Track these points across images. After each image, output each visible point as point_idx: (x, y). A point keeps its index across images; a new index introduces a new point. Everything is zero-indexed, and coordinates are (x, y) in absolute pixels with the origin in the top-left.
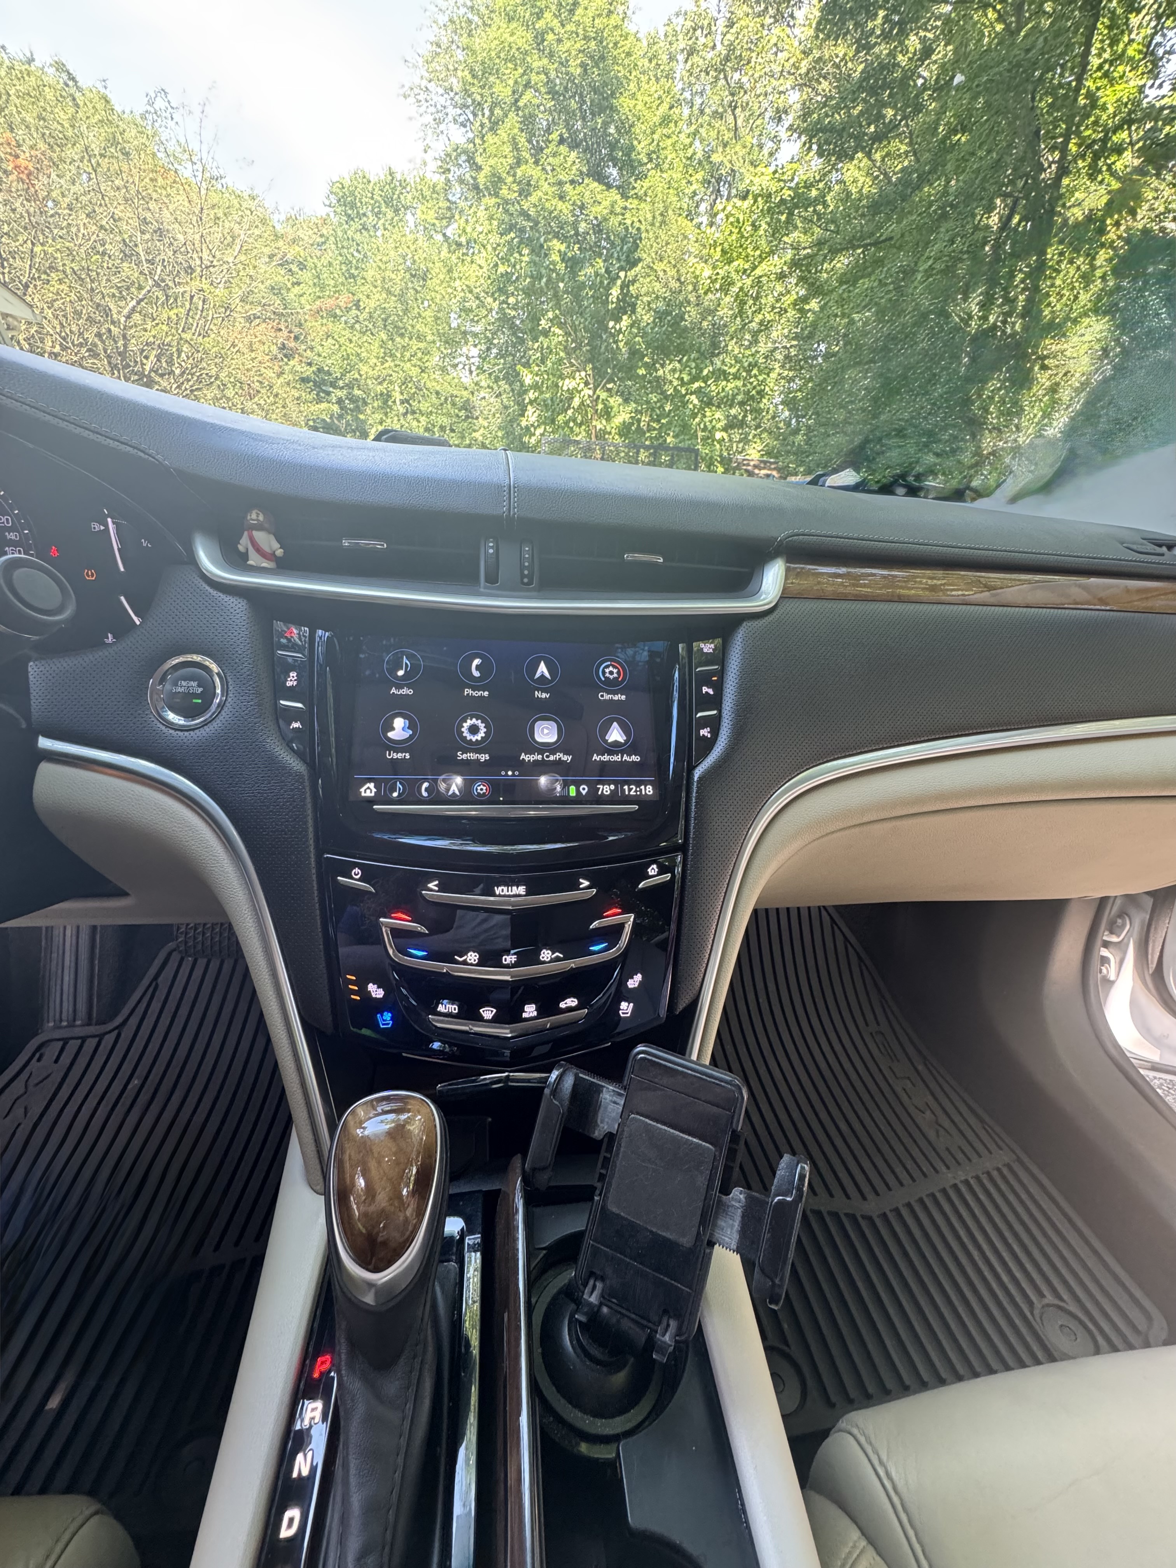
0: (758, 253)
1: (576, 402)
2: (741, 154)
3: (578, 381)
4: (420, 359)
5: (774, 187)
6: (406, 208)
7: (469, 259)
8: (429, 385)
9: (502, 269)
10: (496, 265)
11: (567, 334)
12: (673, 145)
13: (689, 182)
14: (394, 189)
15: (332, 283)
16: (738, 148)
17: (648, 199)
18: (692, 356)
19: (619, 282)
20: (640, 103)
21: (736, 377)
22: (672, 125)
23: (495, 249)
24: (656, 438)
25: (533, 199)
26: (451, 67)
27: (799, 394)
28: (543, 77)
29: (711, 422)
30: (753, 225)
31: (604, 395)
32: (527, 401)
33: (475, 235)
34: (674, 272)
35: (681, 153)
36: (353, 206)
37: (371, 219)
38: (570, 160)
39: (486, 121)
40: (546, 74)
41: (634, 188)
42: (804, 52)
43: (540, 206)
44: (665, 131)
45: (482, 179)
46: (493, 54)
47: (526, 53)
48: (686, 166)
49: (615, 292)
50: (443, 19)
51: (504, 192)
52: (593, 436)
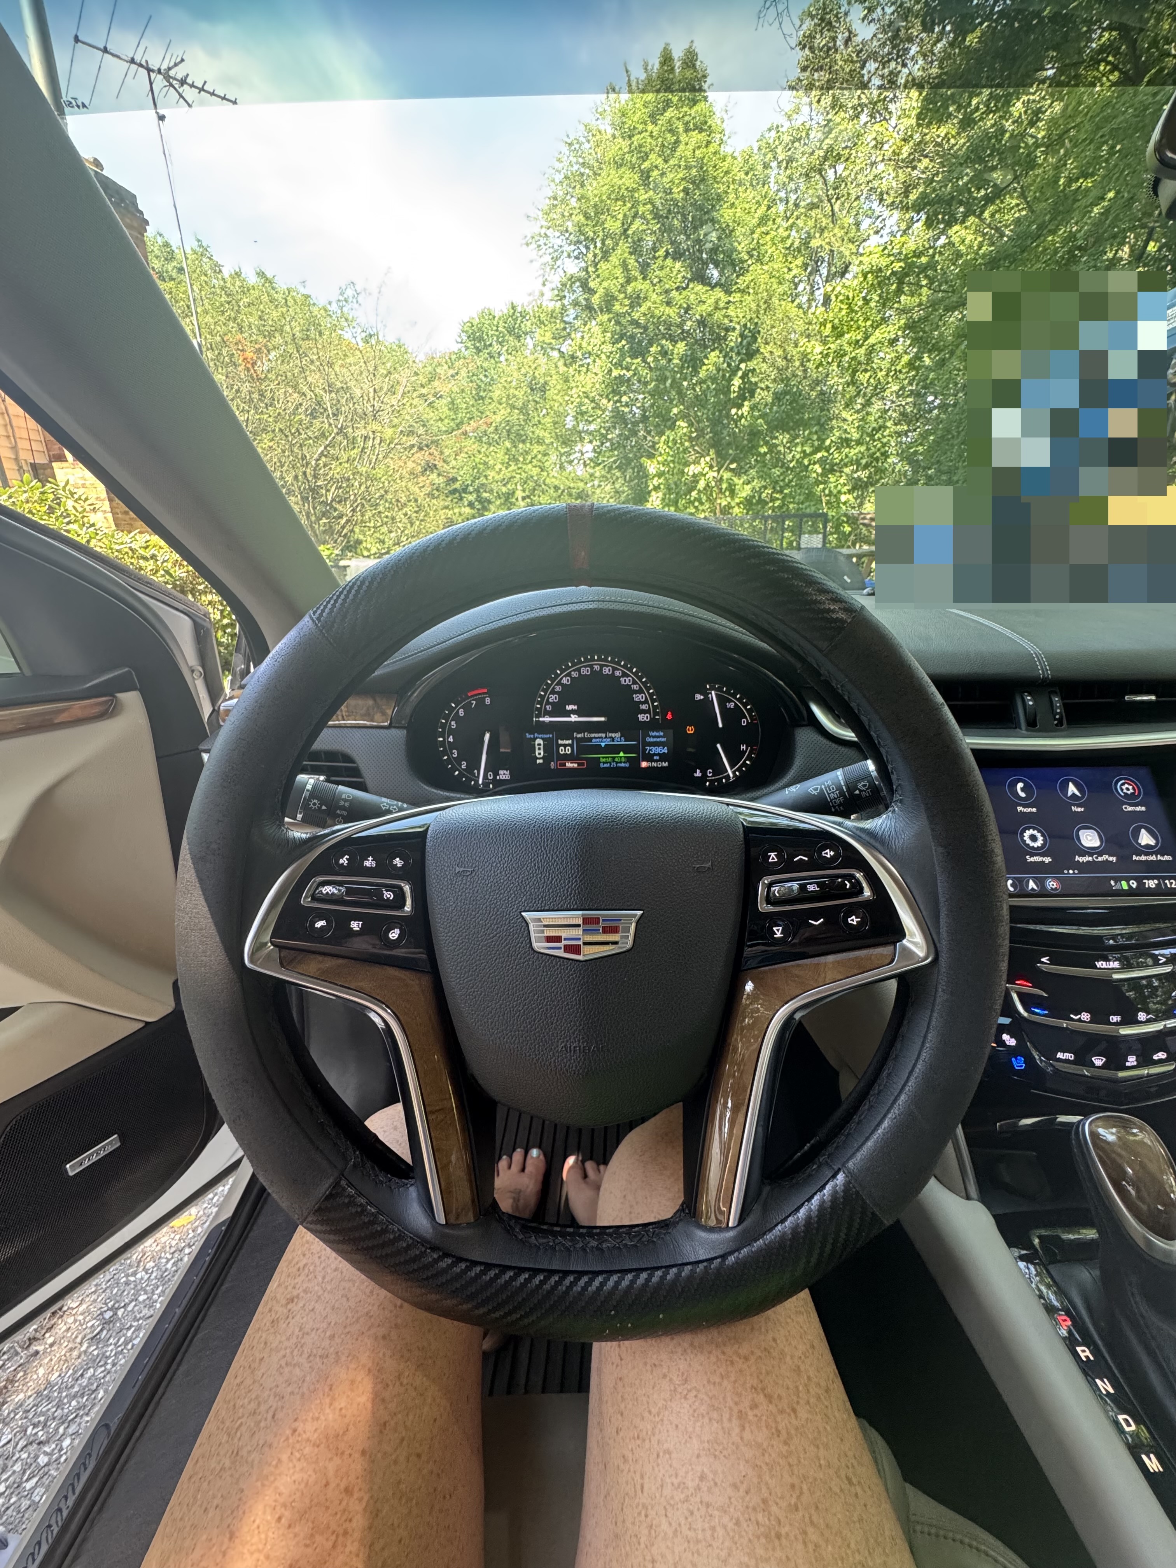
0: (869, 323)
1: (702, 485)
2: (839, 235)
3: (703, 465)
4: (540, 461)
5: (884, 262)
6: (526, 334)
7: (584, 369)
8: (548, 481)
9: (615, 373)
10: (610, 371)
11: (691, 425)
12: (772, 240)
13: (790, 270)
14: (516, 319)
15: (464, 406)
16: (836, 230)
17: (751, 291)
18: (814, 430)
19: (740, 373)
20: (739, 210)
21: (859, 442)
22: (770, 223)
23: (608, 357)
24: (780, 507)
25: (643, 309)
26: (566, 214)
27: (920, 448)
28: (649, 206)
29: (836, 487)
30: (864, 299)
31: (727, 475)
32: (651, 487)
33: (590, 348)
34: (780, 352)
35: (780, 246)
36: (481, 339)
37: (496, 347)
38: (675, 271)
39: (598, 251)
40: (652, 204)
41: (736, 283)
42: (904, 140)
43: (650, 314)
44: (764, 229)
45: (596, 300)
46: (604, 197)
47: (634, 190)
48: (785, 256)
49: (737, 382)
50: (559, 177)
51: (617, 307)
52: (718, 511)
